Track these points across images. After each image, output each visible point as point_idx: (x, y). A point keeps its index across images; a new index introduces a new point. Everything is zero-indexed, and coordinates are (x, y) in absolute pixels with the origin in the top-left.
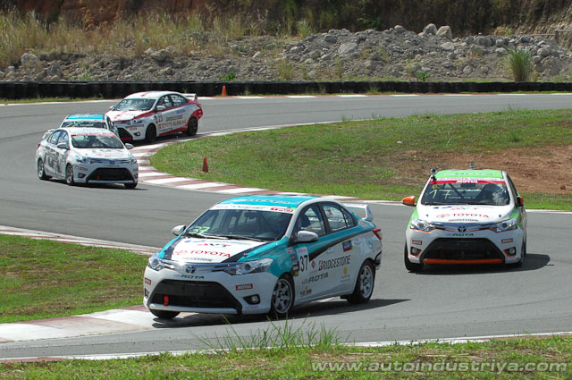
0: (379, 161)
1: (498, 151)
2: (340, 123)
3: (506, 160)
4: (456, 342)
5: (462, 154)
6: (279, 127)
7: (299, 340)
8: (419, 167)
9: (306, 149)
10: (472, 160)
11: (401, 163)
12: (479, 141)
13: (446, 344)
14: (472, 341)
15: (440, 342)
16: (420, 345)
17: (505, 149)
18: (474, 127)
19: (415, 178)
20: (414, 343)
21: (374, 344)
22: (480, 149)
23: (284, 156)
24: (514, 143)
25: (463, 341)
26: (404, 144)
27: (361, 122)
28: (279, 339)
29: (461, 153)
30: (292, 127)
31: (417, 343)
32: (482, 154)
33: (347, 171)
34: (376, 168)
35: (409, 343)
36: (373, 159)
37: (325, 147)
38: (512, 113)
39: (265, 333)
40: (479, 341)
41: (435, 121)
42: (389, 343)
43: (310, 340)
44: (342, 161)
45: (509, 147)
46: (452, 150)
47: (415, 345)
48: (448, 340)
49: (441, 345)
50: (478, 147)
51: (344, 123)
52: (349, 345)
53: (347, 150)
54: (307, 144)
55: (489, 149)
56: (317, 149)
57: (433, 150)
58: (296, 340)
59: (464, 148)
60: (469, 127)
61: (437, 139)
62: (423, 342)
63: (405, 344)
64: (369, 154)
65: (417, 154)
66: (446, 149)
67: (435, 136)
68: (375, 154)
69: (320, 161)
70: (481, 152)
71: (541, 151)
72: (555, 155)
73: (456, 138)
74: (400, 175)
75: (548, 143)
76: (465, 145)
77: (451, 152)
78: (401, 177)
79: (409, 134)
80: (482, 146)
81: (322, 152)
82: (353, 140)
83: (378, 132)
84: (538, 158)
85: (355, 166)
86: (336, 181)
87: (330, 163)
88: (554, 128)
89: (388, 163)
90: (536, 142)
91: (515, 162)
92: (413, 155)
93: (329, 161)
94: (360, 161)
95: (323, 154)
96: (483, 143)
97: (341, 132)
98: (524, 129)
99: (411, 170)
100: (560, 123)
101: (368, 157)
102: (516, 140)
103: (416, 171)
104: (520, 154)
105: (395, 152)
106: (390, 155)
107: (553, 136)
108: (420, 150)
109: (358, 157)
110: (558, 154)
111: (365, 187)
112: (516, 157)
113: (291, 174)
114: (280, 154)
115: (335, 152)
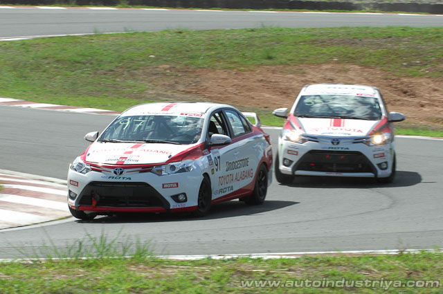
0: (133, 75)
1: (252, 68)
2: (90, 36)
3: (260, 77)
4: (269, 257)
6: (31, 37)
8: (172, 82)
9: (58, 61)
10: (225, 75)
11: (154, 77)
12: (231, 57)
13: (260, 259)
16: (233, 260)
17: (258, 66)
18: (227, 43)
19: (169, 93)
20: (227, 257)
22: (232, 66)
23: (37, 67)
26: (157, 59)
27: (112, 36)
29: (214, 69)
30: (43, 38)
32: (235, 70)
33: (99, 84)
34: (131, 82)
36: (125, 73)
37: (79, 59)
38: (266, 30)
39: (80, 243)
41: (188, 36)
43: (125, 251)
44: (95, 73)
45: (262, 64)
46: (205, 66)
47: (228, 260)
49: (255, 260)
50: (232, 63)
51: (96, 35)
53: (100, 62)
54: (59, 56)
55: (242, 65)
56: (70, 61)
57: (186, 65)
59: (217, 64)
60: (222, 44)
61: (190, 54)
64: (122, 68)
65: (170, 69)
66: (199, 65)
67: (188, 51)
68: (128, 68)
69: (73, 73)
70: (234, 68)
71: (294, 69)
72: (308, 74)
73: (209, 54)
74: (153, 89)
75: (302, 62)
76: (218, 61)
77: (204, 68)
78: (154, 92)
79: (162, 48)
80: (235, 63)
81: (74, 64)
82: (105, 53)
83: (130, 46)
84: (291, 76)
85: (108, 79)
86: (90, 94)
87: (83, 75)
88: (307, 46)
89: (141, 78)
90: (290, 60)
91: (268, 80)
92: (166, 69)
93: (82, 73)
94: (114, 74)
95: (75, 66)
96: (236, 60)
97: (93, 45)
98: (277, 47)
99: (164, 85)
100: (313, 42)
101: (121, 70)
102: (270, 58)
103: (169, 86)
104: (274, 72)
105: (148, 66)
106: (143, 69)
107: (306, 55)
108: (173, 65)
109: (112, 71)
110: (312, 73)
111: (119, 100)
112: (269, 75)
113: (45, 86)
114: (32, 64)
115: (88, 65)
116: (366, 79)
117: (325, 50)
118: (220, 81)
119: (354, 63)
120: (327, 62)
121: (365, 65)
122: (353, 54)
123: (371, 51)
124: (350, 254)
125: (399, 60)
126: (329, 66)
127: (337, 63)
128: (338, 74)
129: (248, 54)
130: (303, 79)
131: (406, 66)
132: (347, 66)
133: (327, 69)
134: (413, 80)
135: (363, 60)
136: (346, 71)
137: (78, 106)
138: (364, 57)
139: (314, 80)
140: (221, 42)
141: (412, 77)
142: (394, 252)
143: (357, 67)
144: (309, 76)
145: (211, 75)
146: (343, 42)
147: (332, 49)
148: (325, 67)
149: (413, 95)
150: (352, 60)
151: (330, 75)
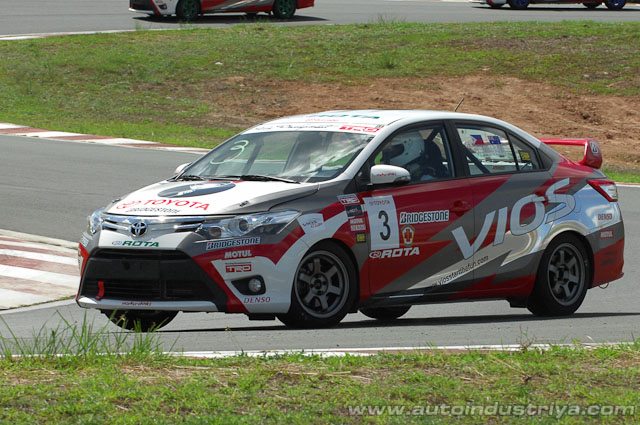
0: (189, 91)
1: (363, 81)
3: (375, 95)
4: (329, 354)
5: (310, 83)
7: (104, 345)
8: (248, 101)
9: (81, 70)
10: (325, 92)
11: (221, 94)
12: (335, 65)
13: (316, 358)
14: (351, 354)
15: (307, 355)
16: (277, 357)
17: (373, 78)
18: (327, 45)
19: (242, 117)
20: (268, 354)
21: (210, 355)
22: (336, 78)
23: (50, 79)
24: (387, 70)
25: (340, 353)
26: (226, 67)
27: (162, 33)
28: (74, 343)
29: (308, 83)
30: (62, 37)
31: (273, 354)
32: (340, 84)
33: (142, 103)
34: (185, 101)
35: (261, 354)
36: (179, 88)
37: (113, 67)
38: (385, 26)
39: (54, 333)
40: (362, 355)
41: (271, 35)
42: (232, 354)
43: (118, 345)
44: (136, 88)
45: (378, 76)
46: (295, 78)
47: (270, 358)
48: (318, 352)
49: (309, 358)
50: (334, 74)
51: (138, 33)
52: (176, 354)
53: (143, 73)
54: (84, 63)
55: (350, 77)
56: (98, 70)
57: (268, 77)
58: (99, 344)
59: (313, 75)
60: (321, 46)
61: (274, 60)
62: (281, 353)
63: (255, 355)
64: (174, 80)
65: (244, 82)
66: (287, 76)
67: (271, 56)
68: (183, 80)
69: (103, 88)
70: (337, 81)
71: (425, 83)
72: (446, 90)
73: (302, 60)
74: (219, 112)
75: (436, 72)
76: (315, 71)
77: (294, 81)
78: (220, 115)
79: (234, 52)
80: (339, 73)
81: (105, 74)
82: (151, 59)
83: (188, 48)
84: (421, 92)
85: (153, 96)
86: (126, 117)
87: (118, 90)
88: (445, 50)
89: (202, 94)
90: (419, 70)
91: (387, 98)
92: (238, 83)
93: (116, 87)
94: (162, 90)
95: (107, 77)
96: (340, 69)
97: (134, 46)
98: (402, 50)
99: (235, 105)
100: (453, 43)
101: (172, 84)
102: (390, 67)
103: (243, 106)
104: (394, 87)
105: (212, 78)
106: (205, 82)
107: (443, 62)
108: (249, 76)
109: (159, 84)
110: (450, 88)
111: (169, 128)
112: (388, 91)
113: (61, 106)
114: (44, 75)
115: (125, 75)
116: (529, 97)
117: (470, 56)
118: (316, 100)
119: (512, 74)
120: (473, 73)
121: (528, 78)
122: (511, 61)
123: (537, 57)
124: (450, 350)
125: (578, 70)
126: (476, 79)
127: (488, 74)
128: (489, 90)
129: (359, 60)
130: (437, 97)
131: (588, 79)
132: (502, 79)
133: (472, 83)
134: (597, 99)
135: (525, 70)
136: (500, 86)
137: (107, 135)
138: (527, 66)
139: (454, 98)
140: (319, 42)
141: (596, 94)
142: (514, 348)
143: (516, 80)
144: (446, 94)
145: (303, 90)
146: (497, 44)
147: (480, 53)
148: (469, 80)
149: (598, 121)
150: (510, 70)
151: (476, 91)
